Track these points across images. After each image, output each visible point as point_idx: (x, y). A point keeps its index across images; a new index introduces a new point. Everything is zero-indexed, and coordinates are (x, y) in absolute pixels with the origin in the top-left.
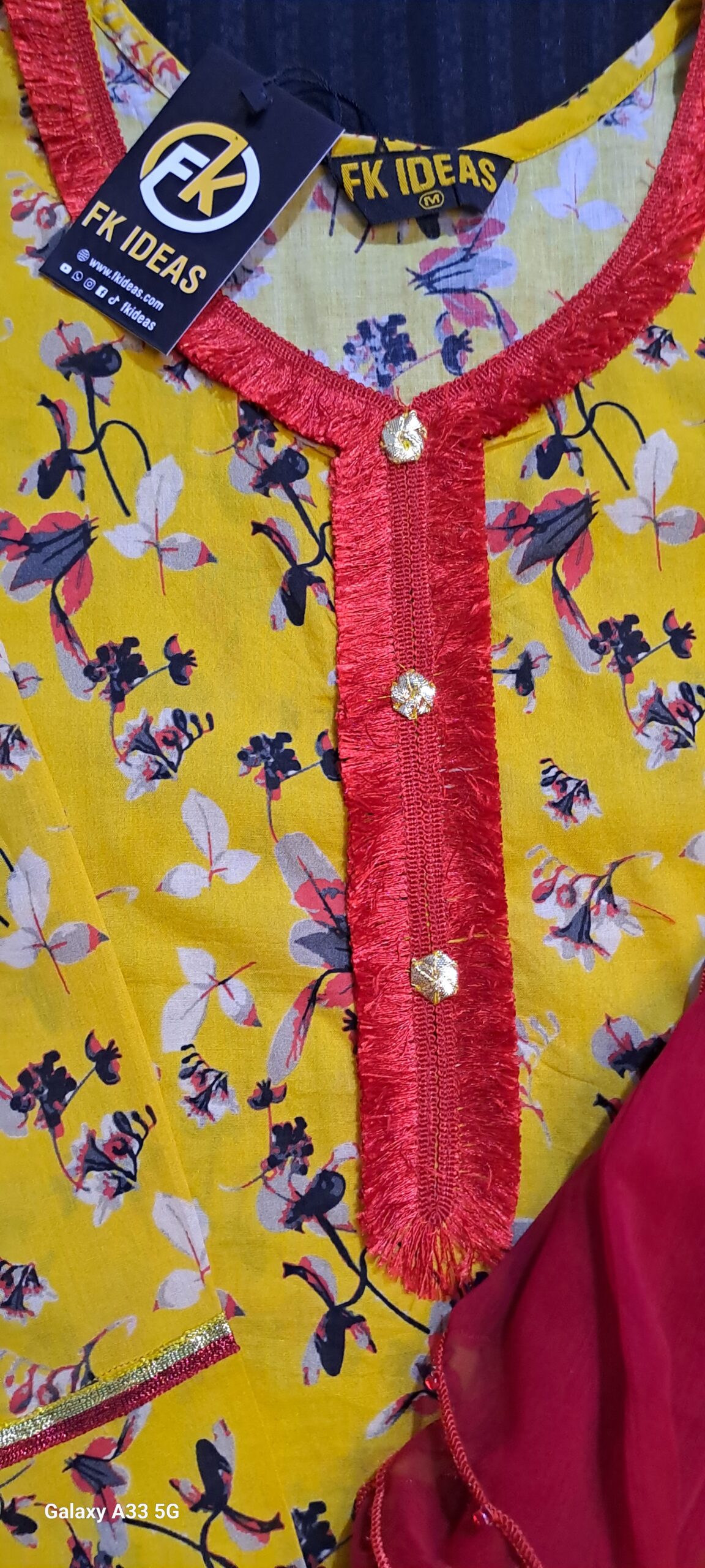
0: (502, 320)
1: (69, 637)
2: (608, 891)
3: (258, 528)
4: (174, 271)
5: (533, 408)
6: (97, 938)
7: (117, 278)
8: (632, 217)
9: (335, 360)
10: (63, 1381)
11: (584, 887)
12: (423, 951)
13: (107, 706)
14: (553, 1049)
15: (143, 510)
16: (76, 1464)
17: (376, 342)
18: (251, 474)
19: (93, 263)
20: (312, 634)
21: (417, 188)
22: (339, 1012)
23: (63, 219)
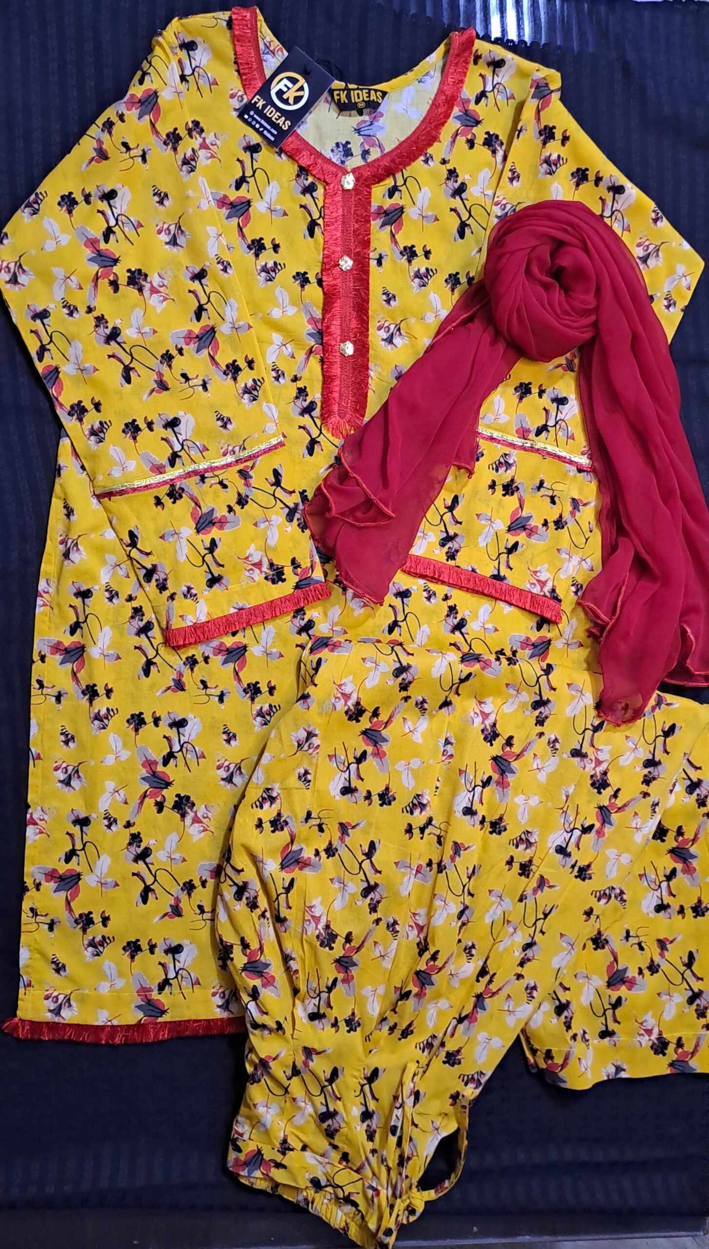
0: (380, 146)
1: (243, 236)
2: (399, 329)
3: (301, 206)
4: (281, 122)
5: (388, 176)
6: (250, 327)
7: (263, 122)
8: (424, 115)
9: (328, 154)
10: (237, 449)
11: (392, 327)
12: (343, 341)
13: (254, 258)
14: (379, 373)
15: (267, 198)
16: (240, 471)
17: (341, 149)
18: (300, 189)
19: (255, 116)
20: (316, 241)
21: (357, 101)
22: (318, 357)
23: (245, 100)
